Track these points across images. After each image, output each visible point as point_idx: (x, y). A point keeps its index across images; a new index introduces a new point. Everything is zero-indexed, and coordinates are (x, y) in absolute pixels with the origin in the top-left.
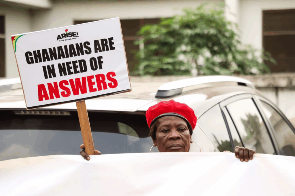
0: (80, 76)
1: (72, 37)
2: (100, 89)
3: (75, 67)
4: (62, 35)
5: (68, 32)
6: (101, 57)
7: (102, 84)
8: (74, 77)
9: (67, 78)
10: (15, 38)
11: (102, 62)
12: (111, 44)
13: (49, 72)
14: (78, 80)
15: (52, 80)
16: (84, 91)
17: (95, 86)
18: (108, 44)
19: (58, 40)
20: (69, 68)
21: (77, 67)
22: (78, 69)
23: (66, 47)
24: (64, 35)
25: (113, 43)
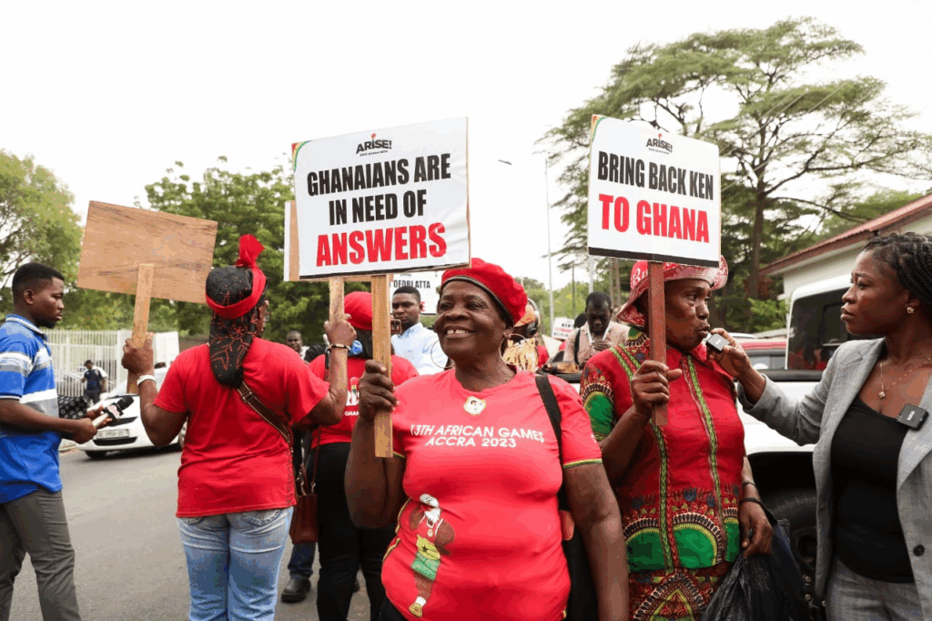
0: (385, 225)
1: (381, 149)
2: (414, 255)
3: (379, 207)
4: (366, 143)
5: (376, 139)
6: (423, 192)
7: (418, 245)
8: (374, 226)
9: (364, 226)
10: (297, 147)
11: (424, 202)
12: (445, 165)
13: (338, 213)
14: (379, 232)
15: (339, 229)
16: (386, 257)
17: (406, 249)
18: (440, 166)
19: (357, 152)
20: (369, 208)
21: (382, 207)
22: (383, 212)
23: (368, 166)
24: (370, 145)
25: (448, 165)
